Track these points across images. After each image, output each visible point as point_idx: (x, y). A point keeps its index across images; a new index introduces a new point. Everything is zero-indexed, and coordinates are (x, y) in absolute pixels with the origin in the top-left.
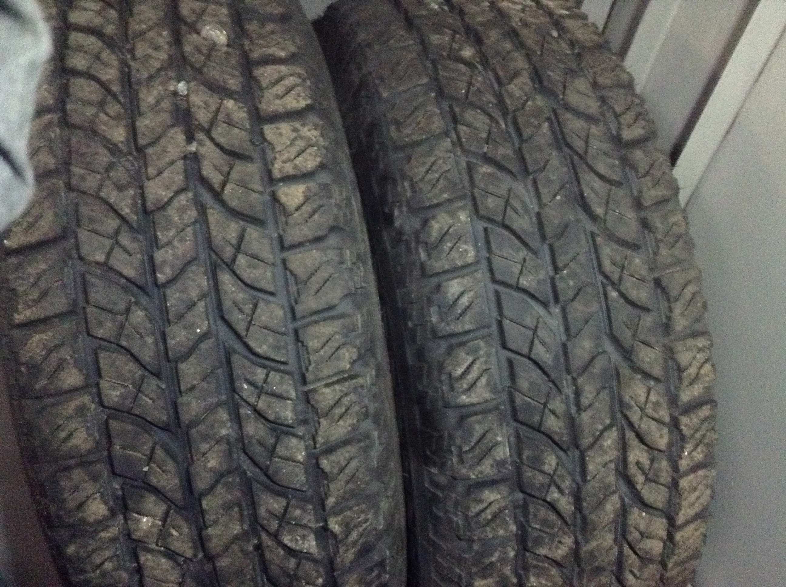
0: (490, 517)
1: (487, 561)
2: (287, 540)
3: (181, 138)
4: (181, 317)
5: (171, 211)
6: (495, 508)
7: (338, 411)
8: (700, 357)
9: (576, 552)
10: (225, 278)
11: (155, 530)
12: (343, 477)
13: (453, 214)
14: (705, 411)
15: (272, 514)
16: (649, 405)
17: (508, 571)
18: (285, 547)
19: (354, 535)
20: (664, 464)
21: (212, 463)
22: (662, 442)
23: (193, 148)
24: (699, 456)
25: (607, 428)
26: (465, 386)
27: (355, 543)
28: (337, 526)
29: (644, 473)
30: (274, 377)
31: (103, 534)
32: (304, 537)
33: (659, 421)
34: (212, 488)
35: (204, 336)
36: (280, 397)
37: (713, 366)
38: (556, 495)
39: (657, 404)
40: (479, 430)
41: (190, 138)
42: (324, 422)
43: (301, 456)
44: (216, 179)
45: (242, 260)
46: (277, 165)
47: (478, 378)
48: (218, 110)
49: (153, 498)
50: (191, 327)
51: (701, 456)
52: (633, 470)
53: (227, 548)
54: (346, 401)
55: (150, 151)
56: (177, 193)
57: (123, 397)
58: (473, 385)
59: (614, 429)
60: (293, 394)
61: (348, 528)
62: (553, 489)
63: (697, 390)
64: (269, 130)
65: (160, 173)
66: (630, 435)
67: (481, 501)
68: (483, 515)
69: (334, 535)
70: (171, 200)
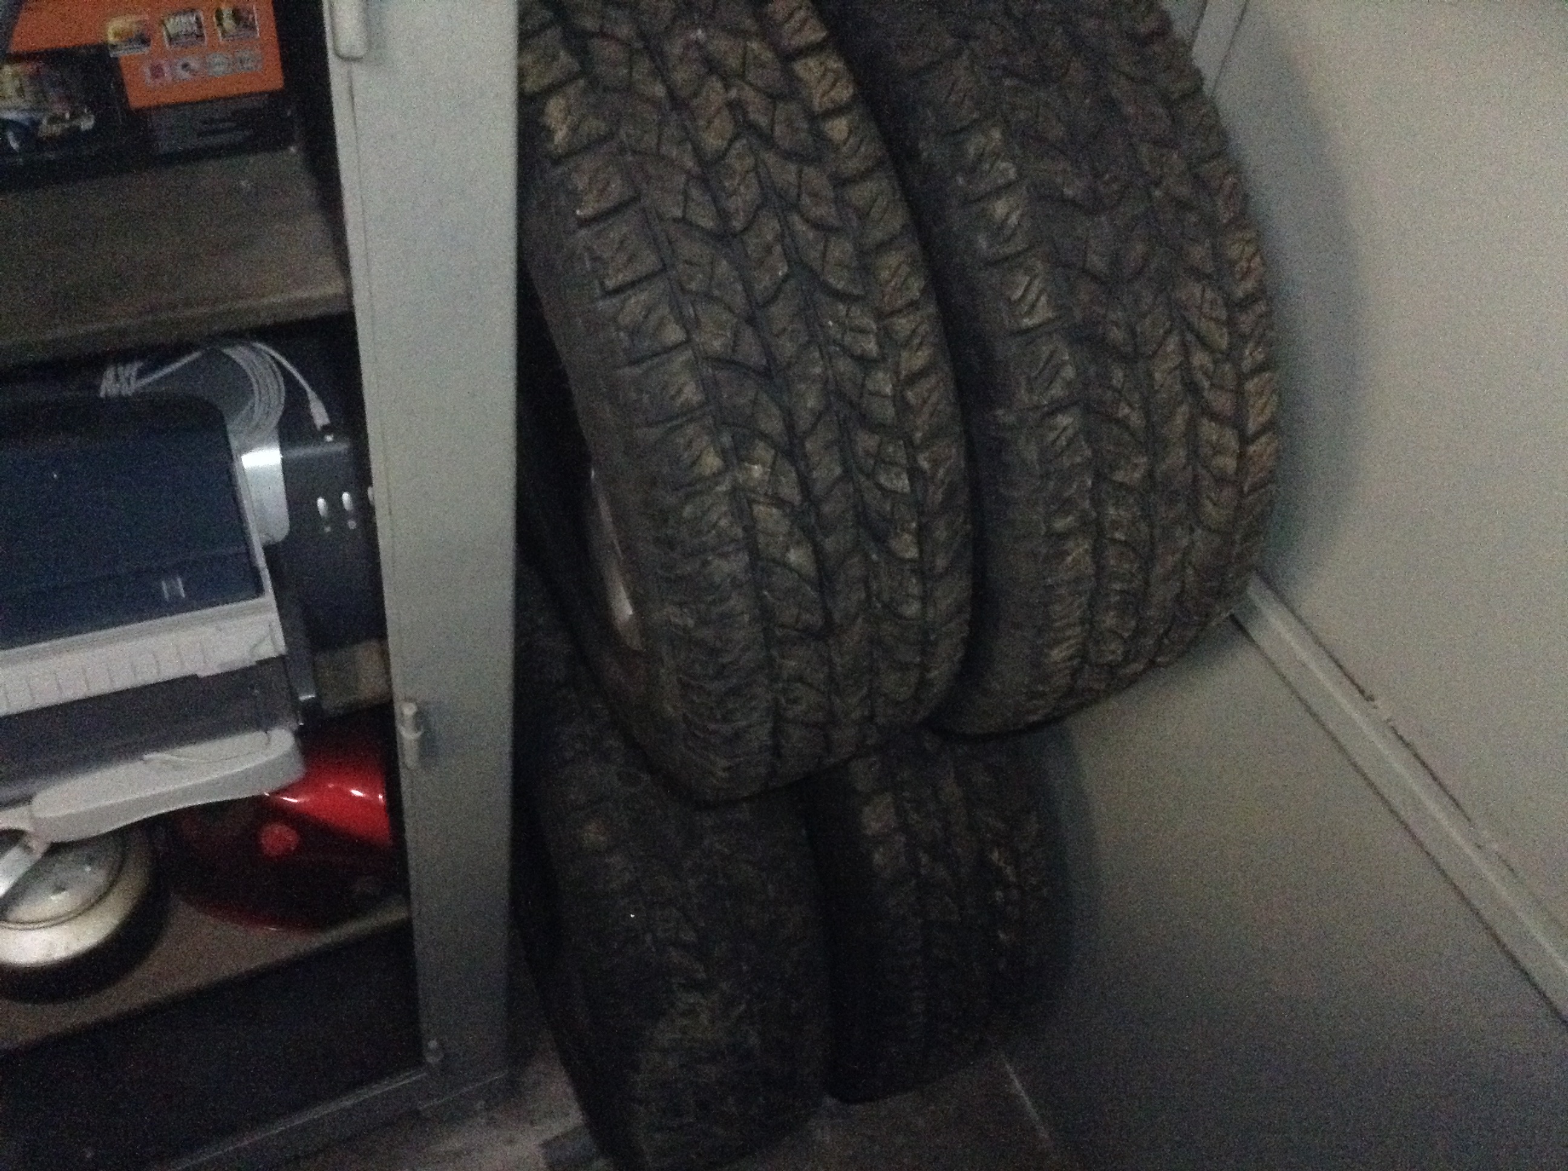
0: (1064, 443)
1: (1066, 495)
2: (883, 479)
3: (719, 85)
4: (761, 262)
5: (731, 160)
6: (1070, 432)
7: (916, 341)
8: (1250, 249)
9: (1150, 474)
10: (795, 218)
11: (767, 478)
12: (927, 409)
13: (985, 133)
14: (1261, 307)
15: (868, 454)
16: (1206, 305)
17: (1087, 504)
18: (880, 487)
19: (941, 472)
20: (1227, 367)
21: (811, 403)
22: (1224, 343)
23: (733, 93)
24: (1260, 357)
25: (1168, 332)
26: (1026, 308)
27: (943, 482)
28: (926, 463)
29: (1210, 378)
30: (856, 311)
31: (719, 489)
32: (898, 475)
33: (1217, 320)
34: (814, 426)
35: (786, 278)
36: (863, 331)
37: (1262, 258)
38: (1127, 410)
39: (1213, 302)
40: (1045, 350)
41: (727, 87)
42: (905, 354)
43: (888, 390)
44: (763, 121)
45: (806, 200)
46: (816, 102)
47: (1038, 299)
48: (745, 54)
49: (762, 444)
50: (774, 269)
51: (1262, 356)
52: (1199, 376)
53: (830, 489)
54: (921, 330)
55: (695, 102)
56: (731, 142)
57: (725, 346)
58: (1033, 306)
59: (1175, 332)
60: (874, 327)
61: (936, 463)
62: (1123, 404)
63: (1249, 285)
64: (799, 67)
65: (710, 122)
66: (1190, 337)
67: (1052, 428)
68: (1058, 443)
69: (923, 472)
70: (727, 150)
